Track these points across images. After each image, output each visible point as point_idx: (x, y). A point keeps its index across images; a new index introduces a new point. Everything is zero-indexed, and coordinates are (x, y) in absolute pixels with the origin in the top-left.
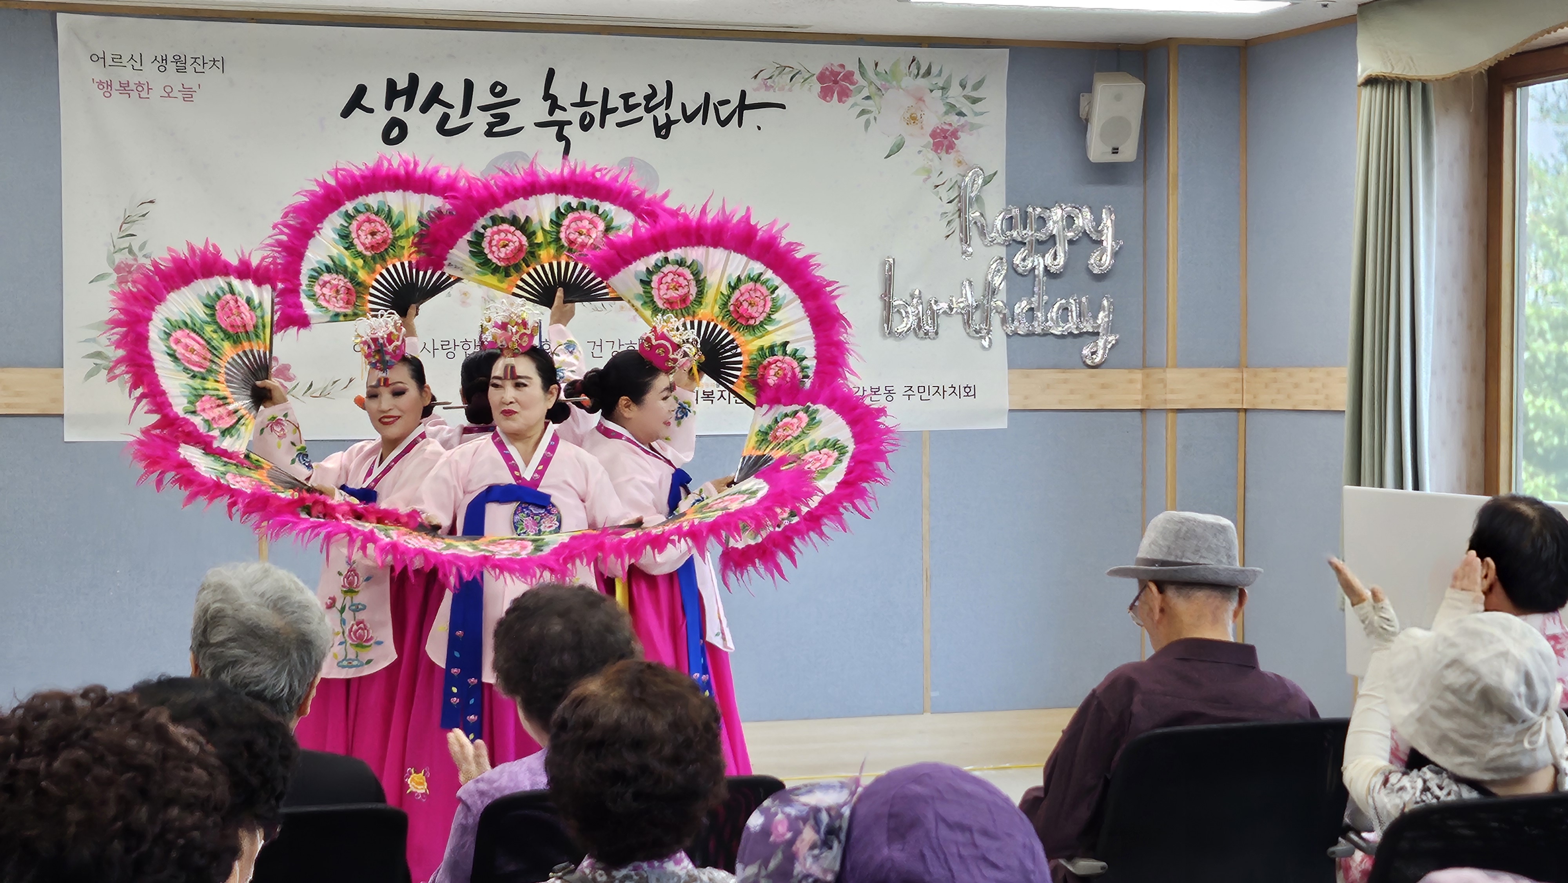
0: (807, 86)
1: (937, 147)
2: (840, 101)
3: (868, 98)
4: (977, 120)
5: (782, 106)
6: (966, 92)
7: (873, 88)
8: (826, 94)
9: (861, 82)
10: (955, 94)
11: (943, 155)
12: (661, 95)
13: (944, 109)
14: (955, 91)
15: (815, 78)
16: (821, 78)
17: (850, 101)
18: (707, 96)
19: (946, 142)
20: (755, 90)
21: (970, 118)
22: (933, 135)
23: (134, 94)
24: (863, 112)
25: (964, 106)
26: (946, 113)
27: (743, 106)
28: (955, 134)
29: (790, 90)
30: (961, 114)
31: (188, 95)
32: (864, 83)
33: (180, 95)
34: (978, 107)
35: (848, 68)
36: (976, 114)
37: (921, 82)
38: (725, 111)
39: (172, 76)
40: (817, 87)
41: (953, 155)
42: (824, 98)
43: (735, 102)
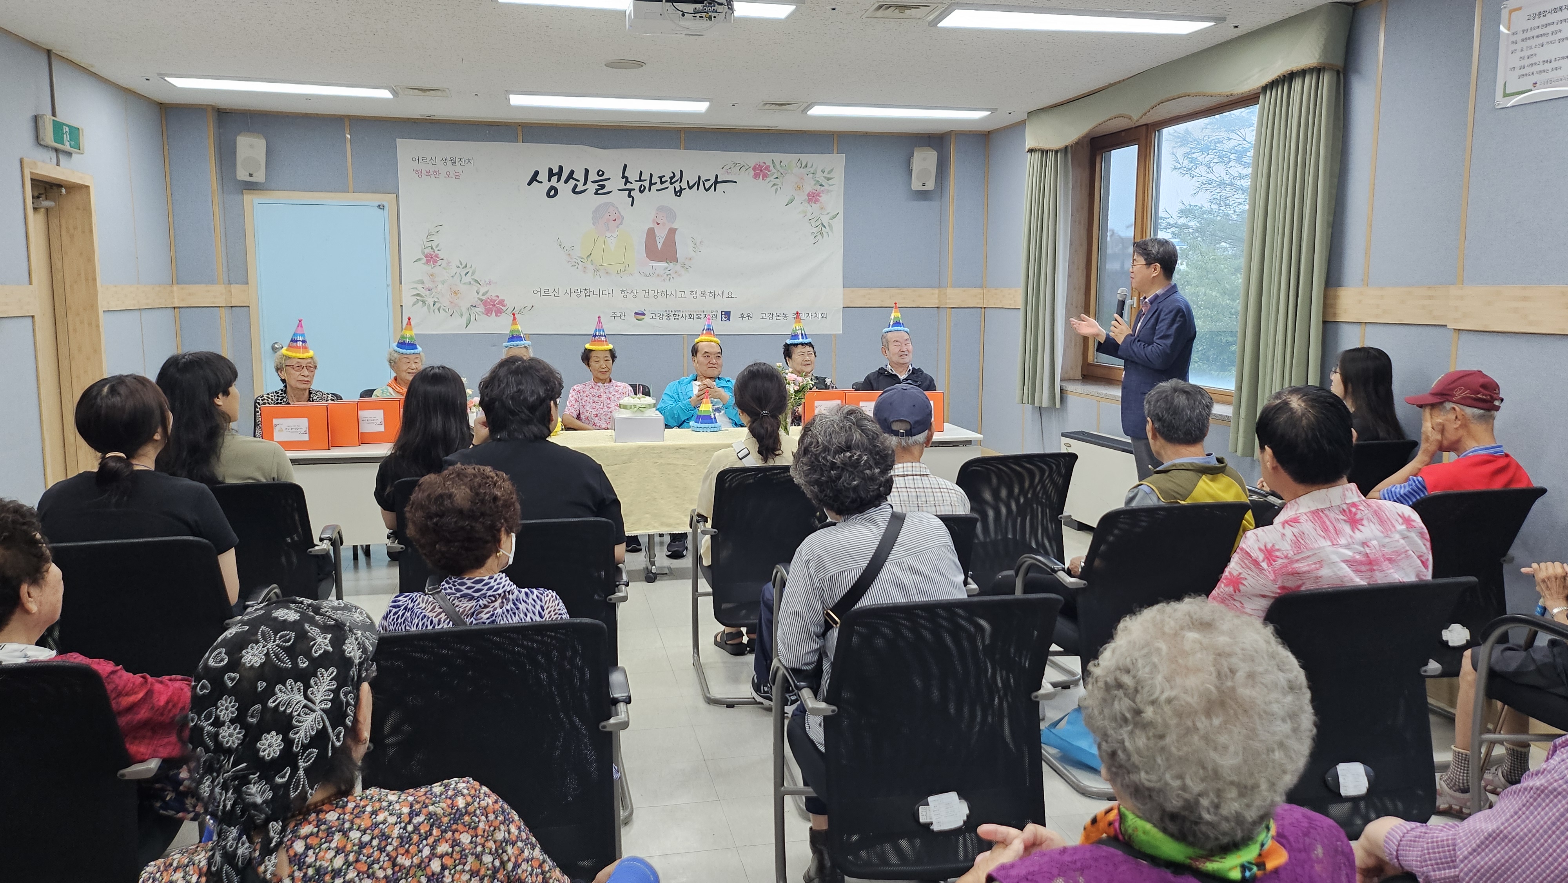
0: (747, 172)
1: (810, 201)
2: (763, 179)
3: (777, 178)
4: (830, 188)
5: (736, 182)
6: (825, 174)
7: (779, 173)
8: (756, 176)
10: (819, 176)
11: (813, 205)
12: (678, 176)
13: (814, 183)
15: (751, 168)
16: (754, 169)
17: (768, 180)
18: (699, 177)
19: (814, 199)
20: (723, 174)
21: (826, 187)
22: (808, 195)
23: (433, 176)
24: (774, 185)
25: (823, 181)
26: (815, 185)
27: (716, 182)
28: (818, 195)
29: (740, 174)
30: (822, 185)
31: (457, 176)
32: (775, 171)
33: (454, 177)
34: (830, 182)
35: (767, 163)
36: (829, 185)
37: (802, 170)
38: (707, 185)
39: (450, 167)
40: (753, 173)
41: (818, 205)
42: (755, 178)
43: (713, 180)
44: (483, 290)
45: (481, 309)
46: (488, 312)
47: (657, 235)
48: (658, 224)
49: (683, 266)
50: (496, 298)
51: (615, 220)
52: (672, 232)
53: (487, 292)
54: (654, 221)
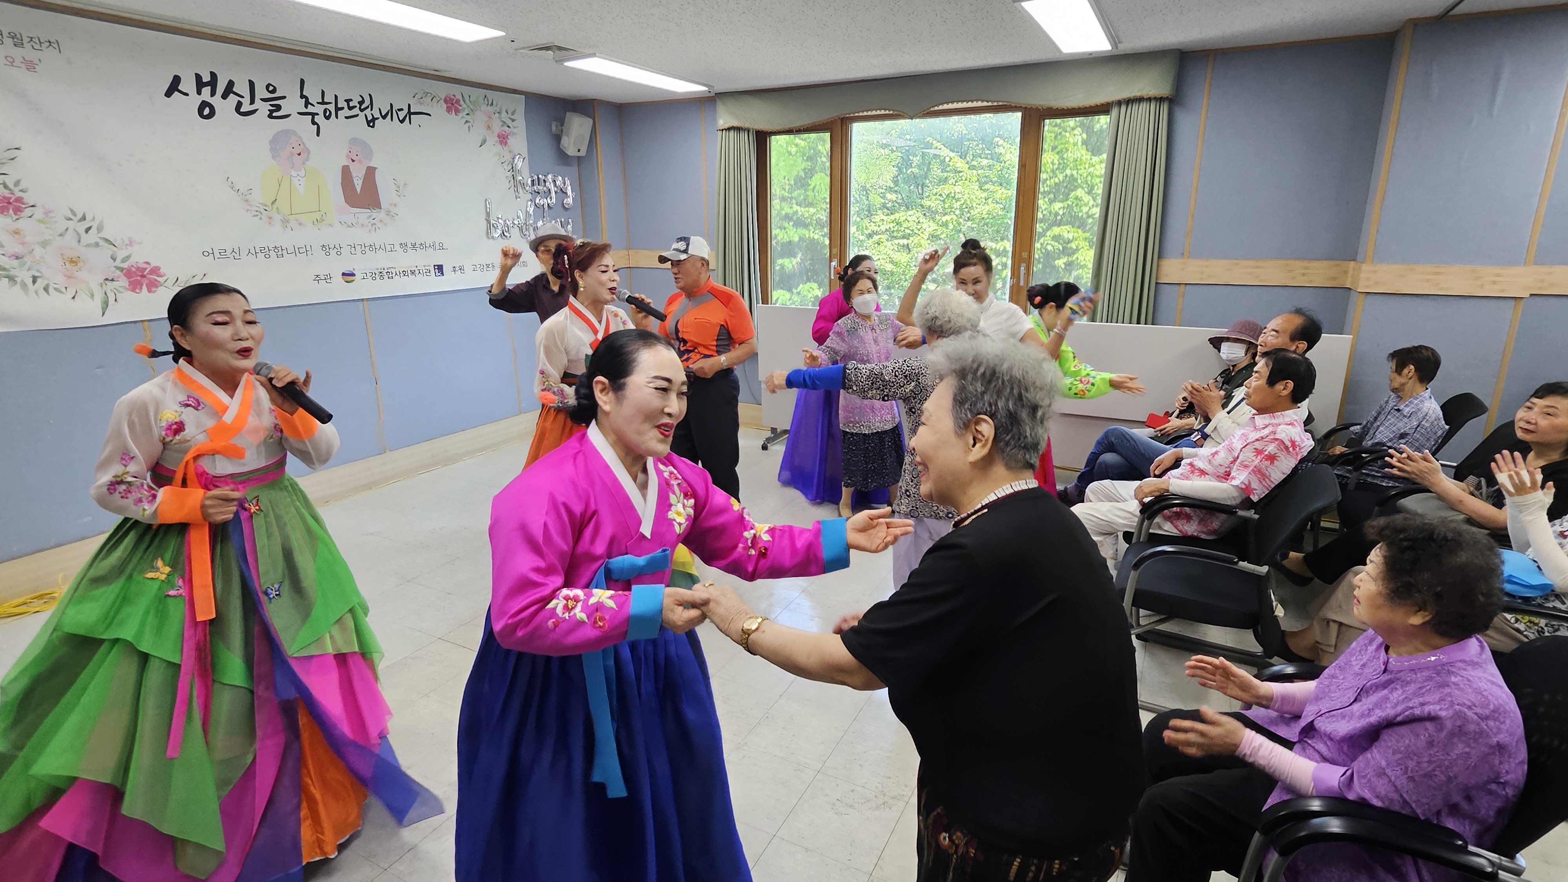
0: (439, 105)
1: (500, 143)
2: (456, 114)
3: (468, 114)
4: (515, 130)
5: (430, 115)
6: (509, 115)
7: (469, 109)
8: (449, 110)
9: (464, 106)
10: (505, 116)
11: (503, 147)
12: (367, 103)
13: (501, 124)
14: (504, 114)
15: (442, 101)
16: (446, 101)
17: (461, 115)
18: (391, 105)
19: (504, 141)
20: (415, 104)
21: (512, 129)
22: (498, 136)
24: (467, 122)
25: (509, 122)
26: (502, 126)
27: (410, 113)
28: (506, 137)
29: (432, 106)
30: (508, 127)
31: (31, 66)
33: (23, 66)
34: (516, 124)
35: (458, 97)
36: (515, 127)
37: (489, 108)
38: (402, 115)
39: (11, 49)
40: (445, 106)
41: (508, 148)
42: (448, 112)
43: (406, 111)
44: (121, 255)
45: (123, 282)
46: (135, 286)
47: (354, 175)
48: (353, 161)
49: (388, 213)
50: (145, 266)
51: (299, 154)
52: (370, 172)
53: (128, 258)
54: (348, 157)
